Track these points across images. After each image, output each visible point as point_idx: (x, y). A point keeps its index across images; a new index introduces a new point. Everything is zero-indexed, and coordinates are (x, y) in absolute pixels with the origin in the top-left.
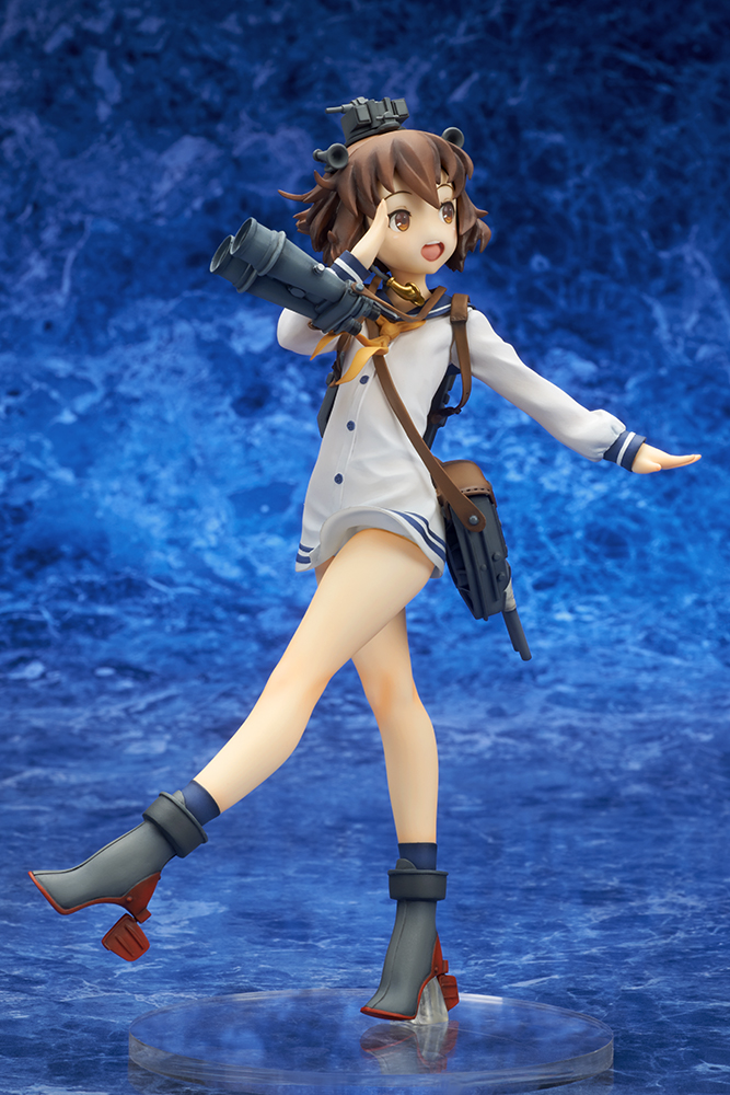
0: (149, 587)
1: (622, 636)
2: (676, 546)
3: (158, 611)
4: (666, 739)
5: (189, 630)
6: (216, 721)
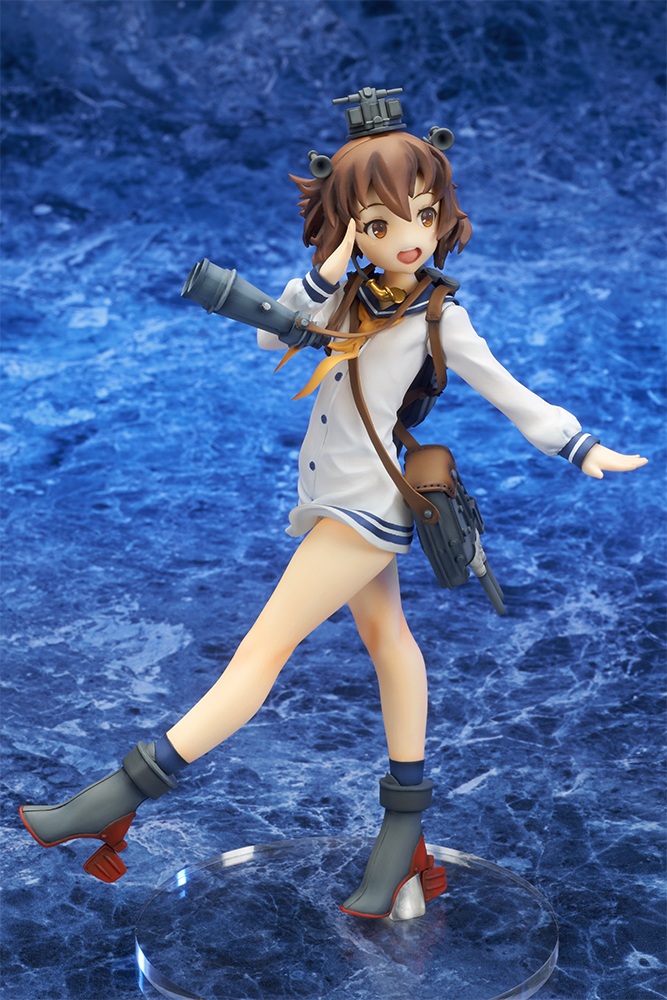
0: (77, 100)
1: (523, 156)
2: (570, 45)
3: (87, 130)
4: (567, 297)
5: (118, 154)
6: (151, 278)
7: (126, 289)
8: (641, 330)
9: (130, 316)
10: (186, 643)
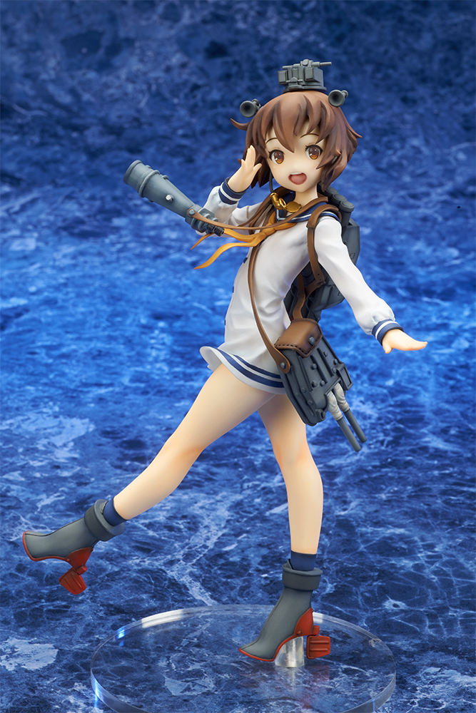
0: (14, 111)
3: (21, 129)
5: (42, 144)
6: (64, 220)
7: (48, 227)
8: (392, 253)
9: (51, 244)
10: (91, 430)
